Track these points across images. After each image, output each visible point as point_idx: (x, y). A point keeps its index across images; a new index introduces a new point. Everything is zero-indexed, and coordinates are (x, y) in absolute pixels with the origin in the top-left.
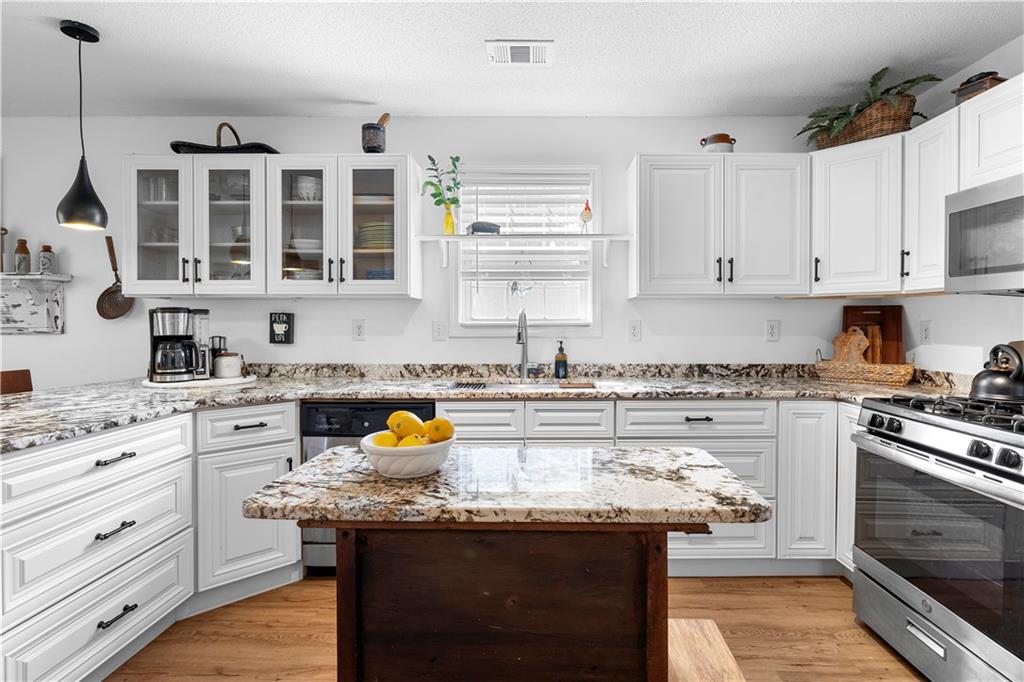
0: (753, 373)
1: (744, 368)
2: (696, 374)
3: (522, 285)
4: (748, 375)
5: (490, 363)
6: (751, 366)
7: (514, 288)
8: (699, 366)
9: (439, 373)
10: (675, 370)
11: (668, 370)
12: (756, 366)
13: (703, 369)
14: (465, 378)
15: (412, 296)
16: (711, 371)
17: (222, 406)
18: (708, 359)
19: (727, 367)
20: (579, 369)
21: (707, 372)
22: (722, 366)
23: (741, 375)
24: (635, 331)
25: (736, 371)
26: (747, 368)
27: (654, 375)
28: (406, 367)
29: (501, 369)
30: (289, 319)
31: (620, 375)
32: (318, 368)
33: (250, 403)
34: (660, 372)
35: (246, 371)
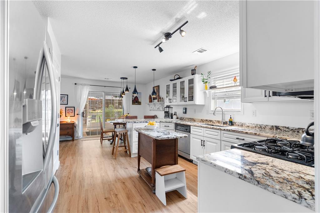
0: (301, 131)
1: (296, 129)
2: (275, 129)
3: (226, 100)
4: (298, 132)
5: (217, 120)
6: (299, 129)
7: (225, 101)
8: (276, 126)
9: (207, 121)
10: (266, 127)
11: (264, 127)
12: (302, 129)
13: (277, 128)
14: (211, 123)
15: (197, 104)
16: (281, 129)
17: (163, 122)
18: (280, 124)
19: (288, 128)
20: (237, 124)
21: (279, 129)
22: (285, 127)
23: (295, 132)
24: (254, 113)
25: (292, 130)
26: (297, 129)
27: (259, 128)
28: (201, 119)
29: (219, 122)
30: (186, 109)
31: (248, 126)
32: (189, 119)
33: (167, 122)
34: (261, 127)
35: (177, 118)
